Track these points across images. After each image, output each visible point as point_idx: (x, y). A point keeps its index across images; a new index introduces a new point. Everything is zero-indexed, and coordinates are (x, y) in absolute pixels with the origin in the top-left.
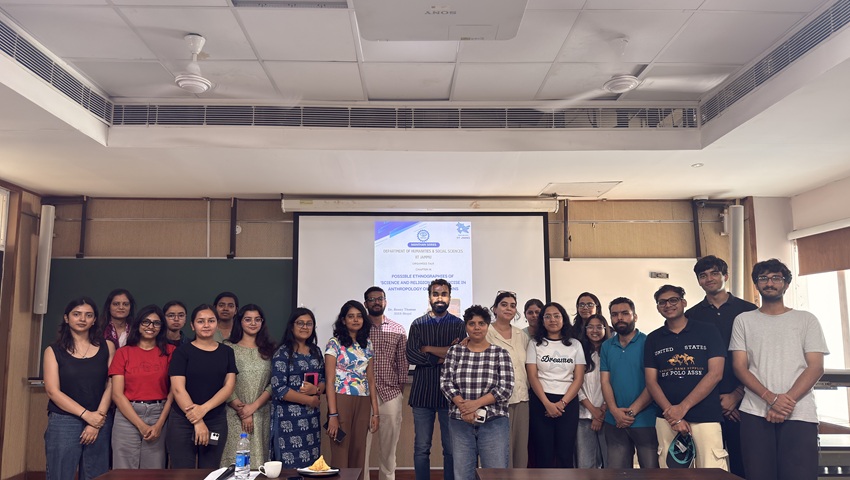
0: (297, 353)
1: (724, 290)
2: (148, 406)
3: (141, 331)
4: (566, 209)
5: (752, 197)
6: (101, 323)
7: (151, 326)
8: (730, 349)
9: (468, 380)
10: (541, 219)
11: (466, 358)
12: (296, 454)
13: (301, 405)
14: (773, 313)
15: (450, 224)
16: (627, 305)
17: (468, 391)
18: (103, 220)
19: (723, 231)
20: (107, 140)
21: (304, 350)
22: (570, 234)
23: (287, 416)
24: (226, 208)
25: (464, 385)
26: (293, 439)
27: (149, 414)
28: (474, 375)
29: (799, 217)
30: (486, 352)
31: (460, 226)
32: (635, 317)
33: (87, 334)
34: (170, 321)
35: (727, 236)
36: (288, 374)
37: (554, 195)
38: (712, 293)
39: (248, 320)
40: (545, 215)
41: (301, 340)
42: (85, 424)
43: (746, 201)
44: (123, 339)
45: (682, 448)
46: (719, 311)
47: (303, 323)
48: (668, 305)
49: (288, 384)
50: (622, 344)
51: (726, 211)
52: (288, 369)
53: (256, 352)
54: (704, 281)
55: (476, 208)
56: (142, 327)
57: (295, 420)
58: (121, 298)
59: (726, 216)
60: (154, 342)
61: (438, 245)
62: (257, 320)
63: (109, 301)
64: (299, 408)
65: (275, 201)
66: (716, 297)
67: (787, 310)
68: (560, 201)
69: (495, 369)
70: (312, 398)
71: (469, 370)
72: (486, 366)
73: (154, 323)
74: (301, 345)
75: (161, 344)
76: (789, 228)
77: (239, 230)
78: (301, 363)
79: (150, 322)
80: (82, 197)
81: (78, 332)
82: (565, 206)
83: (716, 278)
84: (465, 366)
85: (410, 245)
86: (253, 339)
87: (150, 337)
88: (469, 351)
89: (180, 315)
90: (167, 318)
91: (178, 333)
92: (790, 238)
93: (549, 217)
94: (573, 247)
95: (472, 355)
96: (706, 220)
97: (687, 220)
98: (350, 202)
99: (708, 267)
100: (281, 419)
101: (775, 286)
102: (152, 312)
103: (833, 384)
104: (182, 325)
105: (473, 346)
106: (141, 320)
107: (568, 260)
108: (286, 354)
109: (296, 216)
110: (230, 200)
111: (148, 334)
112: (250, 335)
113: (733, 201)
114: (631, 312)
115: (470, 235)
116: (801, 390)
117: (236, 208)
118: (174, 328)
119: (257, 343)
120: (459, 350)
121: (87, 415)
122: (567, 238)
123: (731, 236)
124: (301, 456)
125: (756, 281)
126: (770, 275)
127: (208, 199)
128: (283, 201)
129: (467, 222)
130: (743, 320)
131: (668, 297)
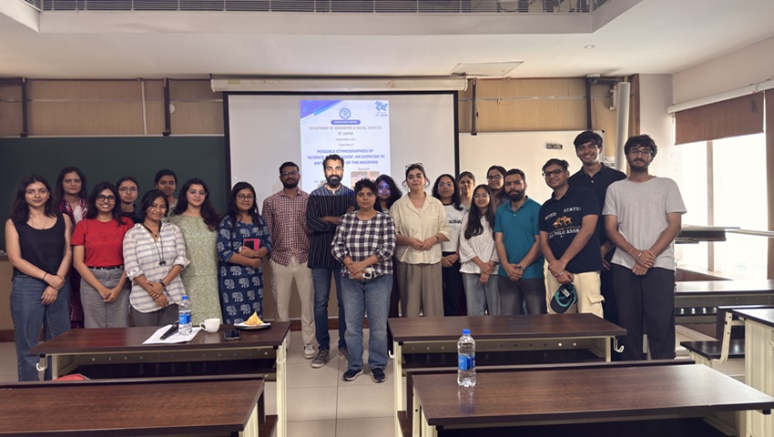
0: (239, 222)
1: (597, 162)
2: (107, 271)
3: (97, 205)
4: (474, 87)
5: (638, 75)
6: (55, 198)
7: (106, 201)
8: (603, 213)
9: (357, 245)
10: (452, 96)
11: (356, 226)
12: (238, 307)
13: (240, 265)
14: (639, 181)
15: (370, 103)
16: (519, 175)
17: (358, 254)
18: (43, 100)
19: (612, 106)
20: (39, 26)
21: (247, 220)
22: (478, 110)
23: (230, 276)
24: (160, 88)
25: (353, 249)
26: (235, 295)
27: (109, 279)
28: (362, 241)
29: (679, 92)
30: (373, 219)
31: (379, 104)
32: (525, 186)
33: (43, 208)
34: (123, 194)
35: (615, 110)
36: (232, 240)
37: (464, 74)
38: (587, 164)
39: (193, 193)
40: (455, 93)
41: (243, 211)
42: (46, 285)
43: (633, 78)
44: (78, 212)
45: (567, 293)
46: (592, 179)
47: (244, 196)
48: (552, 176)
49: (232, 248)
50: (514, 209)
51: (615, 87)
52: (231, 236)
53: (201, 221)
54: (581, 153)
55: (393, 87)
56: (98, 203)
57: (236, 279)
58: (72, 176)
59: (615, 92)
60: (110, 215)
61: (359, 122)
62: (202, 194)
63: (61, 178)
64: (240, 269)
65: (205, 80)
66: (591, 168)
67: (651, 177)
68: (469, 80)
69: (379, 235)
70: (254, 260)
71: (357, 237)
72: (372, 233)
73: (109, 197)
74: (245, 216)
75: (116, 215)
76: (669, 102)
77: (172, 109)
78: (243, 231)
79: (105, 197)
80: (21, 78)
81: (35, 208)
82: (473, 84)
83: (592, 150)
84: (354, 233)
85: (333, 122)
86: (198, 211)
87: (107, 210)
88: (358, 220)
89: (132, 189)
90: (120, 192)
91: (131, 205)
92: (670, 111)
93: (459, 94)
94: (479, 123)
95: (360, 223)
96: (598, 95)
97: (581, 96)
98: (276, 82)
99: (587, 141)
100: (225, 278)
101: (644, 158)
102: (105, 188)
103: (695, 239)
104: (135, 198)
105: (362, 215)
106: (96, 195)
107: (475, 134)
108: (229, 223)
109: (225, 95)
110: (163, 80)
111: (105, 208)
112: (196, 207)
113: (622, 78)
114: (522, 182)
115: (387, 112)
116: (663, 245)
117: (168, 88)
118: (127, 200)
119: (203, 214)
120: (349, 218)
121: (48, 278)
122: (475, 115)
123: (618, 110)
124: (242, 309)
125: (627, 153)
126: (642, 148)
127: (142, 79)
128: (212, 81)
129: (385, 100)
130: (615, 188)
131: (554, 169)
